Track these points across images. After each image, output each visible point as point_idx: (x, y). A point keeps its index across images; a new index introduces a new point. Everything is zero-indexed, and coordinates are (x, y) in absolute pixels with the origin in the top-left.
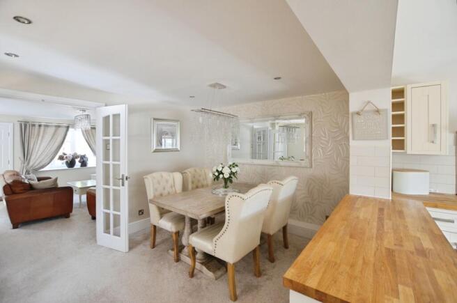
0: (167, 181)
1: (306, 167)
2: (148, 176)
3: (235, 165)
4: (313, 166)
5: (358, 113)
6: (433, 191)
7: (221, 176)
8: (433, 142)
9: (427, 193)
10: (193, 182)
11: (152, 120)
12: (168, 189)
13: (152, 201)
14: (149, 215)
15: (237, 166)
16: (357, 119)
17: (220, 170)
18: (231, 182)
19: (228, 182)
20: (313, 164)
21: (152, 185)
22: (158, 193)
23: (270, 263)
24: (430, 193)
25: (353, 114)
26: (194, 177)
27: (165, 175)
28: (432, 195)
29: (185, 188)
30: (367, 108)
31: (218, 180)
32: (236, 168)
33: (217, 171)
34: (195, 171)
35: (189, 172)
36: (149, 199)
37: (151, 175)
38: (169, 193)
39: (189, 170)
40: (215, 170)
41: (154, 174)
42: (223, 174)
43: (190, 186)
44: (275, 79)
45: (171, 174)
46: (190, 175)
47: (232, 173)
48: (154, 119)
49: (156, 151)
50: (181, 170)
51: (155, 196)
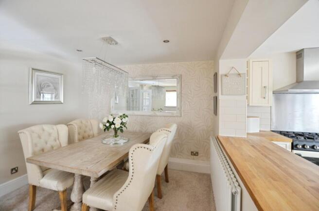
0: (50, 134)
1: (177, 116)
2: (24, 131)
3: (125, 116)
4: (182, 115)
5: (226, 75)
6: (262, 130)
7: (113, 126)
8: (264, 98)
9: (258, 131)
10: (79, 134)
11: (31, 69)
12: (51, 142)
13: (30, 160)
14: (25, 172)
15: (127, 116)
16: (225, 80)
17: (111, 120)
18: (122, 131)
19: (119, 131)
20: (182, 114)
21: (29, 140)
22: (38, 149)
23: (158, 199)
24: (260, 131)
25: (222, 76)
26: (80, 128)
27: (47, 128)
28: (261, 133)
29: (70, 141)
30: (232, 72)
31: (108, 130)
32: (127, 118)
33: (108, 122)
34: (82, 122)
35: (75, 124)
36: (26, 158)
37: (28, 129)
38: (52, 147)
39: (75, 121)
40: (106, 121)
41: (33, 128)
42: (114, 124)
43: (76, 137)
44: (164, 41)
45: (54, 127)
46: (76, 126)
47: (122, 123)
48: (33, 69)
49: (35, 103)
50: (67, 122)
51: (34, 154)
